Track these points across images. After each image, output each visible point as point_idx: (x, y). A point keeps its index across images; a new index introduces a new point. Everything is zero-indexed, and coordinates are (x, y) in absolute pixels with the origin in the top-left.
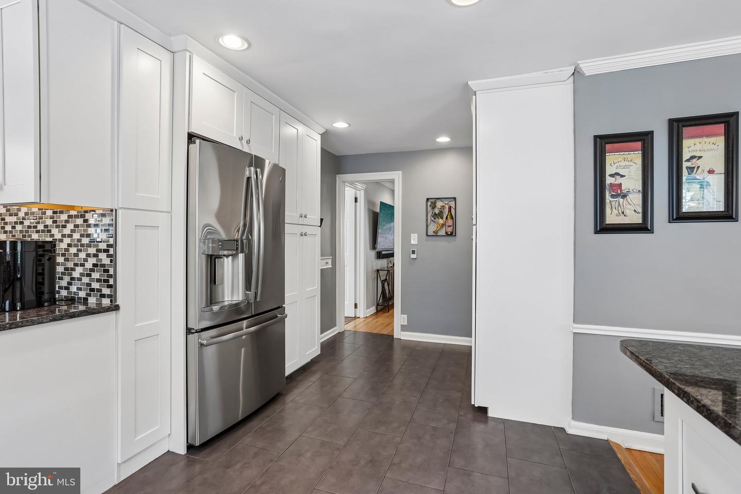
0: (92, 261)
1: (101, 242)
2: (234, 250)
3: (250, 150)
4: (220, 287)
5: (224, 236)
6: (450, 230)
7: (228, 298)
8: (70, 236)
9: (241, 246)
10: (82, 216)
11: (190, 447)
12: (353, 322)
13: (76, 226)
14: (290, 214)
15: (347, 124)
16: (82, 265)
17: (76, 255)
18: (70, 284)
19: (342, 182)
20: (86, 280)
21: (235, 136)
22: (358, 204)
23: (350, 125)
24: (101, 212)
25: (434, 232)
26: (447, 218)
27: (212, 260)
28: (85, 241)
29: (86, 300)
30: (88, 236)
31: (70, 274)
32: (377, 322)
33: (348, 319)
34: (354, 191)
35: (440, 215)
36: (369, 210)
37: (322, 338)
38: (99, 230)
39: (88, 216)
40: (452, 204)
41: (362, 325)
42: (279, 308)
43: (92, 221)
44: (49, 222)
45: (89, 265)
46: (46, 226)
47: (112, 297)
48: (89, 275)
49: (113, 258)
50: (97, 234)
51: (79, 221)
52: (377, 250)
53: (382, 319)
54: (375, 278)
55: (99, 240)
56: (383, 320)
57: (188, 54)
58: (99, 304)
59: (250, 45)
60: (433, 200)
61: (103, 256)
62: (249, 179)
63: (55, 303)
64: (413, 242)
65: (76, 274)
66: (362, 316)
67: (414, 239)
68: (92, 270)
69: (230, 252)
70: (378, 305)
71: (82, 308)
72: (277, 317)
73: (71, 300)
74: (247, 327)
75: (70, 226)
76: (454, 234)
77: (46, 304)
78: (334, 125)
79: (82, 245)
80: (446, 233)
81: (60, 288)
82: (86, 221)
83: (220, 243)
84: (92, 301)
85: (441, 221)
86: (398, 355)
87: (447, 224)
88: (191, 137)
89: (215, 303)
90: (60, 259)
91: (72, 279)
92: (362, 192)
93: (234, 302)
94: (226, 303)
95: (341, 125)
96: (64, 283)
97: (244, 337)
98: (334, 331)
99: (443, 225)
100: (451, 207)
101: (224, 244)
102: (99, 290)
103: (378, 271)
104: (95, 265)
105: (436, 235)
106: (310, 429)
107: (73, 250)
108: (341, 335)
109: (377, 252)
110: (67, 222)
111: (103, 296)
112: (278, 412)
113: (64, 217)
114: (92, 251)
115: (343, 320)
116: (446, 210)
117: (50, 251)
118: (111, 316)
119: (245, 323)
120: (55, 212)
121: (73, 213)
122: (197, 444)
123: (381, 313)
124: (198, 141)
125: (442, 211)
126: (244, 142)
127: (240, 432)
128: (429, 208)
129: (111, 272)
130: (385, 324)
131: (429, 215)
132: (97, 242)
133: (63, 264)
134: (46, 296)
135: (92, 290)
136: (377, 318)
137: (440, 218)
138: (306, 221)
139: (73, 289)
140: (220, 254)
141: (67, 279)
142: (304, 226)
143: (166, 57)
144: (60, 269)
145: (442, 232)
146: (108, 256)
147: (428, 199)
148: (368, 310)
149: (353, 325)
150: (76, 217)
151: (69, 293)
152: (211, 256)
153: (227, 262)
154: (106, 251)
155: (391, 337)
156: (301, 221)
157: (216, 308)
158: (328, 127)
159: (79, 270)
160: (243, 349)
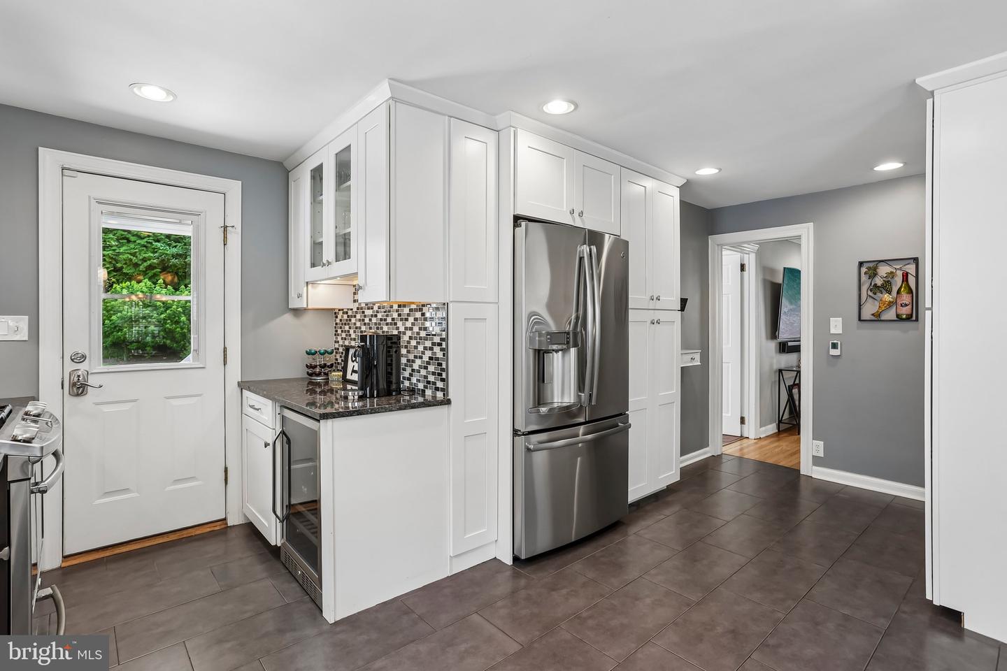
0: (428, 354)
1: (435, 335)
2: (564, 344)
3: (584, 223)
4: (549, 386)
5: (553, 328)
6: (905, 311)
7: (558, 399)
8: (411, 329)
9: (573, 338)
10: (421, 310)
11: (516, 559)
12: (738, 443)
13: (416, 319)
14: (636, 297)
15: (717, 169)
16: (421, 358)
17: (416, 347)
18: (411, 375)
19: (718, 245)
20: (423, 372)
21: (565, 210)
22: (746, 273)
23: (720, 170)
24: (434, 306)
25: (873, 315)
26: (899, 292)
27: (540, 356)
28: (423, 334)
29: (423, 391)
30: (425, 329)
31: (411, 366)
32: (778, 446)
33: (728, 439)
34: (739, 255)
35: (886, 287)
36: (765, 281)
37: (682, 462)
38: (434, 324)
39: (425, 309)
40: (911, 269)
41: (752, 448)
42: (621, 414)
43: (428, 315)
44: (395, 315)
45: (426, 358)
46: (393, 319)
47: (445, 391)
48: (426, 368)
49: (445, 351)
50: (433, 327)
51: (418, 315)
52: (779, 340)
53: (785, 444)
54: (775, 381)
55: (434, 333)
56: (787, 446)
57: (512, 129)
58: (434, 397)
59: (576, 106)
60: (871, 265)
61: (437, 349)
62: (581, 259)
63: (400, 393)
64: (833, 331)
65: (416, 366)
66: (752, 436)
67: (836, 326)
68: (428, 363)
69: (560, 347)
70: (780, 421)
71: (420, 399)
72: (618, 426)
73: (412, 391)
74: (585, 434)
75: (411, 319)
76: (914, 318)
77: (394, 393)
78: (697, 173)
79: (421, 338)
80: (898, 316)
81: (404, 378)
82: (423, 314)
83: (549, 337)
84: (429, 392)
85: (887, 297)
86: (806, 499)
87: (899, 302)
88: (517, 219)
89: (543, 404)
90: (404, 351)
91: (413, 370)
92: (753, 256)
93: (565, 405)
94: (556, 405)
95: (707, 172)
96: (406, 374)
97: (580, 445)
98: (705, 453)
99: (890, 304)
100: (907, 274)
101: (553, 337)
102: (434, 383)
103: (780, 371)
104: (431, 358)
105: (877, 318)
106: (653, 572)
107: (413, 343)
108: (716, 460)
109: (780, 343)
110: (409, 315)
111: (437, 389)
112: (617, 544)
113: (406, 310)
114: (428, 344)
115: (720, 439)
116: (898, 280)
117: (395, 343)
118: (444, 409)
119: (582, 429)
120: (399, 306)
121: (413, 307)
122: (523, 557)
123: (785, 434)
124: (523, 224)
125: (888, 281)
126: (576, 215)
127: (569, 556)
128: (864, 278)
129: (444, 366)
130: (790, 452)
131: (864, 288)
132: (433, 335)
133: (406, 356)
134: (394, 387)
135: (429, 382)
136: (779, 440)
137: (883, 290)
138: (658, 305)
139: (414, 380)
140: (550, 348)
141: (409, 370)
142: (656, 311)
143: (491, 137)
144: (404, 360)
145: (891, 314)
146: (442, 350)
147: (861, 264)
148: (764, 428)
149: (739, 447)
150: (416, 310)
151: (411, 384)
152: (539, 351)
153: (557, 358)
154: (440, 344)
155: (794, 473)
156: (652, 305)
157: (544, 410)
158: (690, 176)
159: (418, 362)
160: (579, 459)
